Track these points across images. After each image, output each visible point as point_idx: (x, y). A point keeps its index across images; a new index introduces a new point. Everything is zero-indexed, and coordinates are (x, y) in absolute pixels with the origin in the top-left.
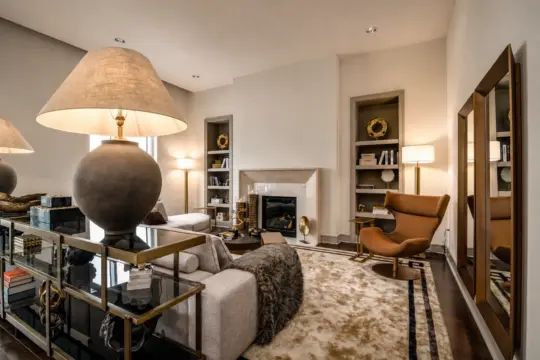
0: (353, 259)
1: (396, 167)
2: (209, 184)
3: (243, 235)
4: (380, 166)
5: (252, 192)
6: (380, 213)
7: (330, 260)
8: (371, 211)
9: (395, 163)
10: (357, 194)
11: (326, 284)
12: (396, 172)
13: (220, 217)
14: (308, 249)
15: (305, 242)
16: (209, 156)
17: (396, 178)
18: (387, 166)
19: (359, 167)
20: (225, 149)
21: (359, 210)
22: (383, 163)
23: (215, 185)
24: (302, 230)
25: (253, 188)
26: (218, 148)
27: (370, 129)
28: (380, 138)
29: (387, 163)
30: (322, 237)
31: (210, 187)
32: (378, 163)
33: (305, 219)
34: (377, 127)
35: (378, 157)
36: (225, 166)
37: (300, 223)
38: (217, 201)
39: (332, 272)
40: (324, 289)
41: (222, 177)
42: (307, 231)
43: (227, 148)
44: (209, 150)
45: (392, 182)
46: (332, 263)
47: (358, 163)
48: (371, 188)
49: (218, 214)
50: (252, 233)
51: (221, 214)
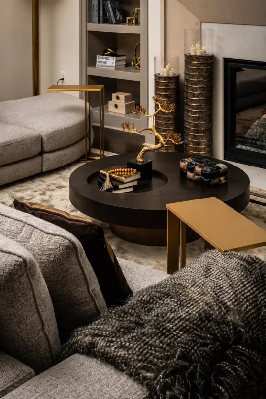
23: (107, 21)
38: (111, 61)
49: (114, 95)
50: (190, 175)
51: (122, 96)
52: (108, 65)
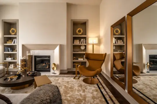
0: (74, 78)
1: (85, 44)
2: (5, 51)
3: (23, 76)
4: (81, 44)
5: (29, 54)
6: (81, 60)
7: (67, 81)
8: (78, 59)
9: (85, 43)
10: (73, 54)
11: (69, 95)
12: (85, 46)
13: (12, 67)
14: (56, 77)
15: (54, 73)
16: (4, 37)
17: (86, 48)
18: (83, 44)
19: (74, 44)
20: (14, 35)
21: (74, 59)
22: (82, 43)
23: (8, 51)
24: (53, 69)
25: (29, 52)
26: (10, 34)
27: (77, 31)
28: (80, 35)
29: (83, 43)
30: (61, 71)
31: (5, 53)
32: (80, 43)
33: (54, 64)
34: (79, 31)
35: (80, 41)
36: (14, 43)
37: (52, 66)
38: (10, 59)
39: (69, 87)
40: (69, 98)
41: (13, 48)
42: (55, 69)
43: (16, 34)
44: (4, 34)
45: (84, 49)
46: (68, 82)
47: (73, 43)
48: (78, 51)
49: (11, 65)
50: (29, 74)
51: (13, 65)
52: (9, 59)
